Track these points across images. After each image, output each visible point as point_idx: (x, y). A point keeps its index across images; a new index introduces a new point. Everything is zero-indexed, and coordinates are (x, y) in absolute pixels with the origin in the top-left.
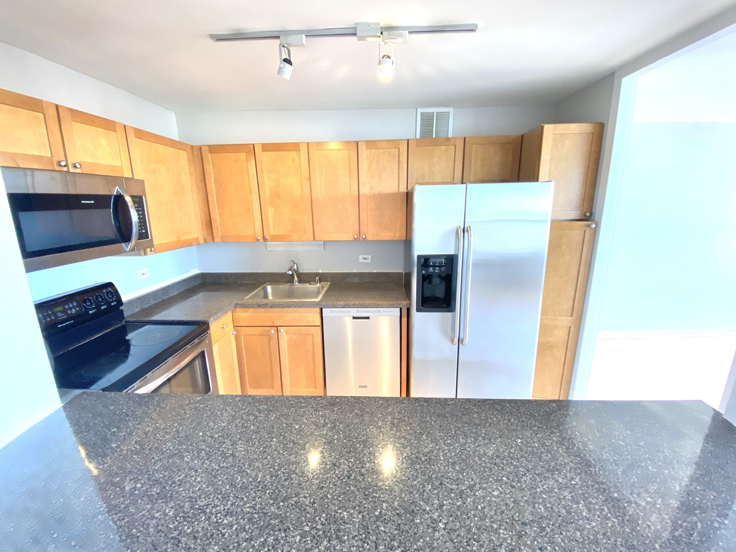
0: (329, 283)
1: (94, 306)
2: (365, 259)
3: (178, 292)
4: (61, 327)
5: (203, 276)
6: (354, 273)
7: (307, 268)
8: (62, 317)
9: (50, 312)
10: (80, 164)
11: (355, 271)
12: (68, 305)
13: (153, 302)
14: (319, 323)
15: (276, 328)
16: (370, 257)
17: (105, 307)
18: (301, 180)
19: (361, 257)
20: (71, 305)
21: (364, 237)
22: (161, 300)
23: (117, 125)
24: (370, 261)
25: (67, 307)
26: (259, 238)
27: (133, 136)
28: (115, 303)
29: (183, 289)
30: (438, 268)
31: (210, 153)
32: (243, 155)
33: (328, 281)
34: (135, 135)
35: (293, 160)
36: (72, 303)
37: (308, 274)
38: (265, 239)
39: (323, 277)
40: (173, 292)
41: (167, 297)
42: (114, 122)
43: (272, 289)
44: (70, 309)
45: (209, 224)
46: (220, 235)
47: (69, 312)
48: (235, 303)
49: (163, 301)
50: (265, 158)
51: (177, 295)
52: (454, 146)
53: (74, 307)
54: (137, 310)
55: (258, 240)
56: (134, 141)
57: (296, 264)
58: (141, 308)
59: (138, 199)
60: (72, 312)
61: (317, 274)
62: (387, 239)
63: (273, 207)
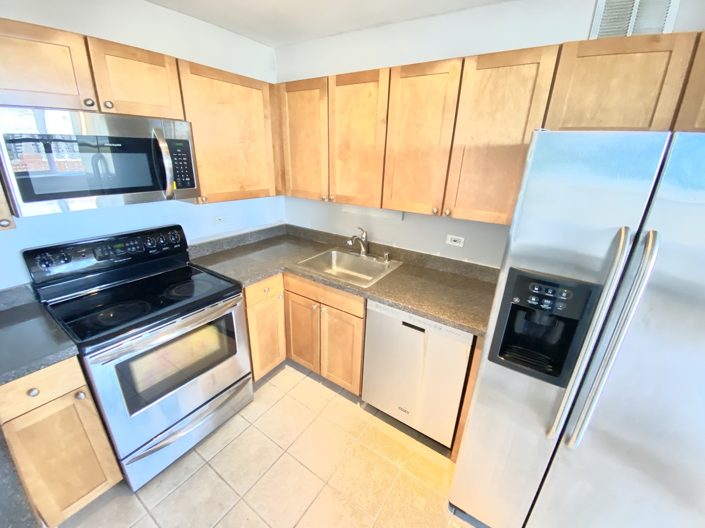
0: (401, 263)
1: (155, 247)
2: (455, 241)
3: (257, 241)
4: (117, 262)
5: (287, 227)
6: (436, 257)
7: (380, 238)
8: (120, 253)
9: (109, 248)
10: (112, 103)
11: (438, 254)
12: (129, 243)
13: (226, 248)
14: (362, 315)
15: (319, 304)
16: (462, 239)
17: (167, 248)
18: (376, 123)
19: (449, 237)
20: (132, 244)
21: (448, 212)
22: (235, 246)
23: (166, 58)
24: (461, 245)
25: (127, 244)
26: (324, 197)
27: (188, 71)
28: (179, 245)
29: (262, 238)
30: (548, 302)
31: (287, 92)
32: (316, 93)
33: (400, 260)
34: (190, 70)
35: (370, 95)
36: (134, 242)
37: (380, 246)
38: (330, 200)
39: (393, 254)
40: (250, 240)
41: (242, 244)
42: (163, 55)
43: (338, 255)
44: (131, 246)
45: (282, 175)
46: (291, 188)
47: (129, 249)
48: (286, 266)
49: (238, 247)
50: (338, 93)
51: (255, 243)
52: (668, 54)
53: (135, 246)
54: (207, 253)
55: (323, 199)
56: (188, 79)
57: (366, 233)
58: (212, 252)
59: (182, 144)
60: (132, 249)
61: (389, 249)
62: (487, 220)
63: (341, 159)
